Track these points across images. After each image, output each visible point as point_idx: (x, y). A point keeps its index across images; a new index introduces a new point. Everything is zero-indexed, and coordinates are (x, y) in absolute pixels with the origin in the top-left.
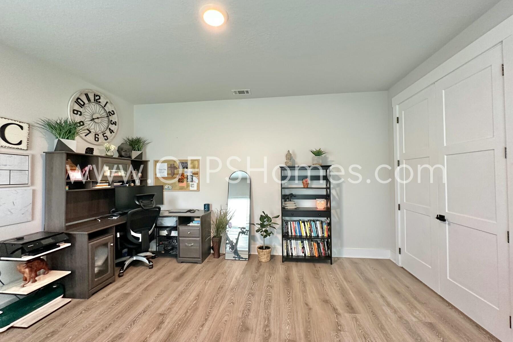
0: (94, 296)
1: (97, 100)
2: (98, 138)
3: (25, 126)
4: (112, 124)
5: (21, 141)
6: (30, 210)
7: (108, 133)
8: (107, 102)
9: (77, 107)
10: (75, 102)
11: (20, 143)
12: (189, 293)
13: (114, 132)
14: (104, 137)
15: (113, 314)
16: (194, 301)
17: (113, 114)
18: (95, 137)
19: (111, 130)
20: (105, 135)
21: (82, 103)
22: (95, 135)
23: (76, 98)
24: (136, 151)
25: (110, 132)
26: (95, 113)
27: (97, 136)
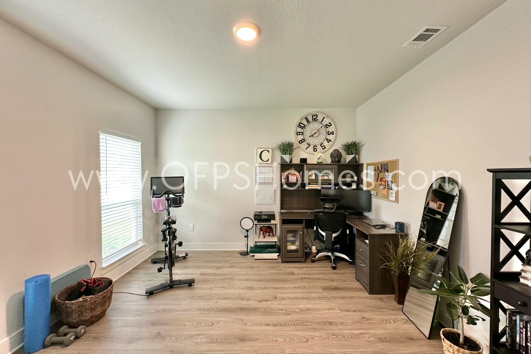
0: (285, 263)
1: (315, 120)
2: (316, 149)
3: (270, 150)
4: (330, 134)
5: (268, 159)
6: (273, 198)
7: (326, 143)
8: (324, 117)
9: (299, 130)
10: (298, 126)
11: (268, 161)
12: (308, 303)
13: (331, 141)
14: (322, 147)
15: (271, 277)
16: (298, 309)
17: (330, 126)
18: (314, 149)
19: (328, 140)
20: (322, 145)
21: (303, 126)
22: (314, 146)
23: (299, 123)
24: (350, 155)
25: (327, 141)
26: (313, 129)
27: (315, 147)
